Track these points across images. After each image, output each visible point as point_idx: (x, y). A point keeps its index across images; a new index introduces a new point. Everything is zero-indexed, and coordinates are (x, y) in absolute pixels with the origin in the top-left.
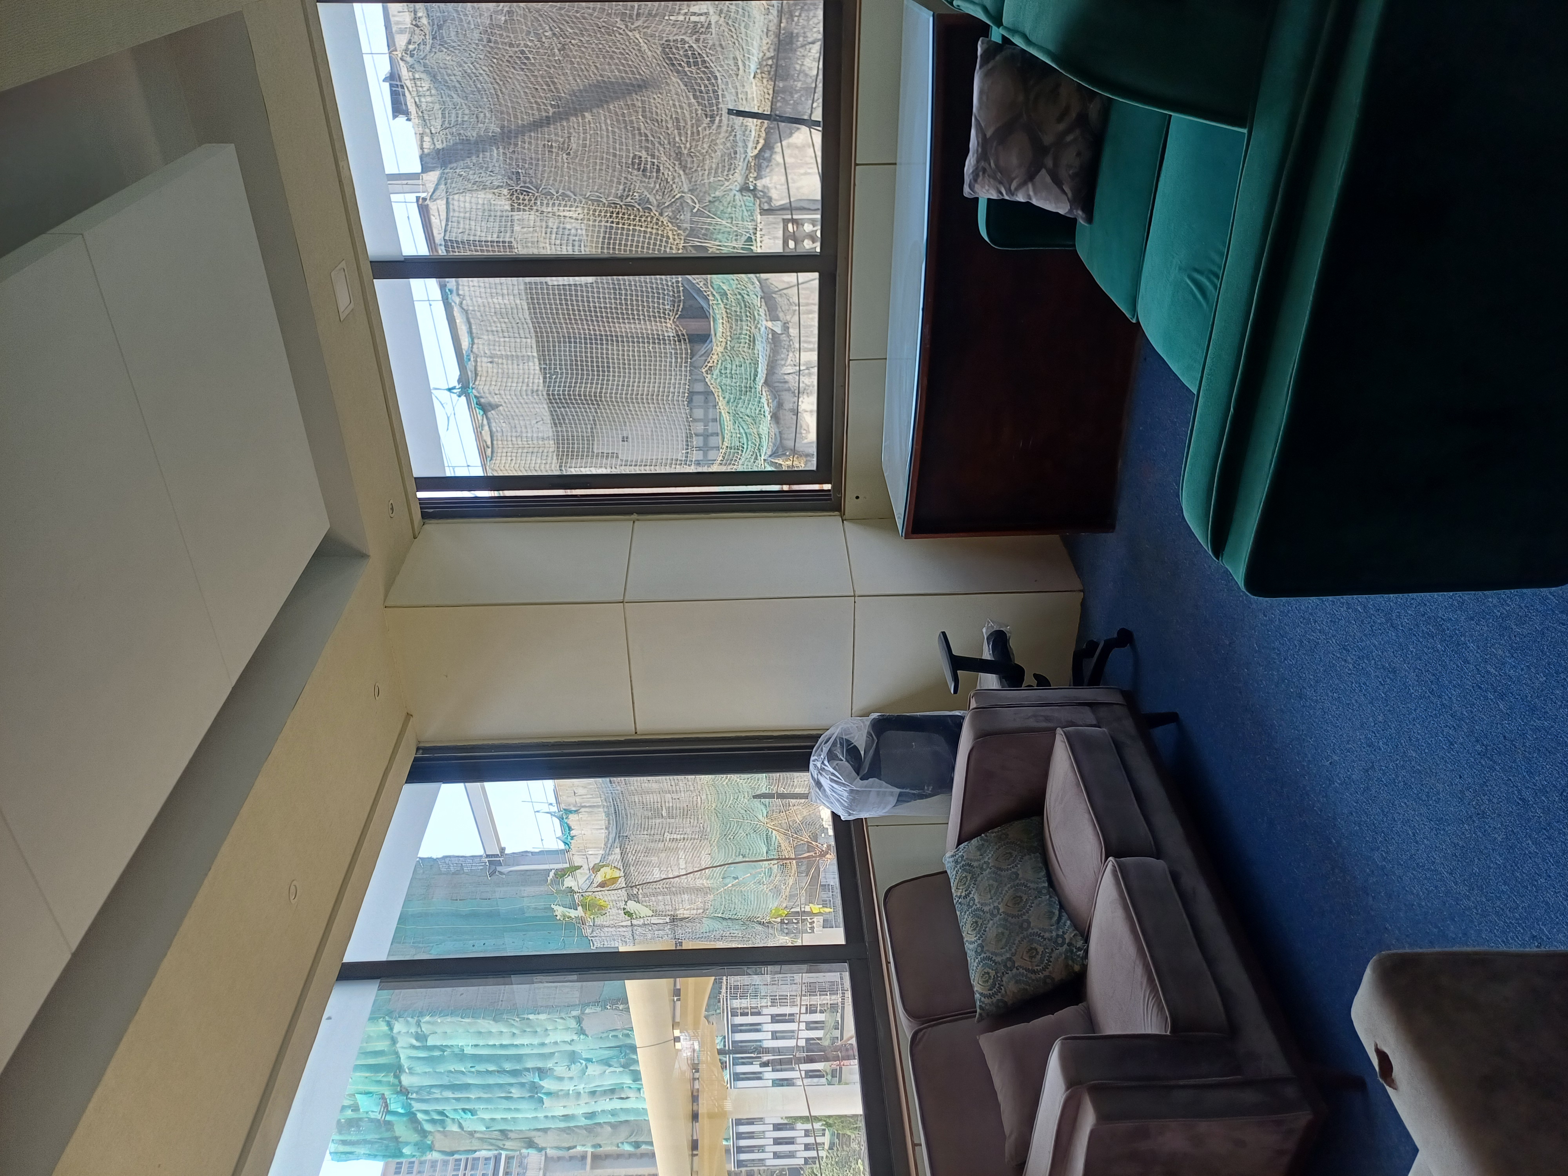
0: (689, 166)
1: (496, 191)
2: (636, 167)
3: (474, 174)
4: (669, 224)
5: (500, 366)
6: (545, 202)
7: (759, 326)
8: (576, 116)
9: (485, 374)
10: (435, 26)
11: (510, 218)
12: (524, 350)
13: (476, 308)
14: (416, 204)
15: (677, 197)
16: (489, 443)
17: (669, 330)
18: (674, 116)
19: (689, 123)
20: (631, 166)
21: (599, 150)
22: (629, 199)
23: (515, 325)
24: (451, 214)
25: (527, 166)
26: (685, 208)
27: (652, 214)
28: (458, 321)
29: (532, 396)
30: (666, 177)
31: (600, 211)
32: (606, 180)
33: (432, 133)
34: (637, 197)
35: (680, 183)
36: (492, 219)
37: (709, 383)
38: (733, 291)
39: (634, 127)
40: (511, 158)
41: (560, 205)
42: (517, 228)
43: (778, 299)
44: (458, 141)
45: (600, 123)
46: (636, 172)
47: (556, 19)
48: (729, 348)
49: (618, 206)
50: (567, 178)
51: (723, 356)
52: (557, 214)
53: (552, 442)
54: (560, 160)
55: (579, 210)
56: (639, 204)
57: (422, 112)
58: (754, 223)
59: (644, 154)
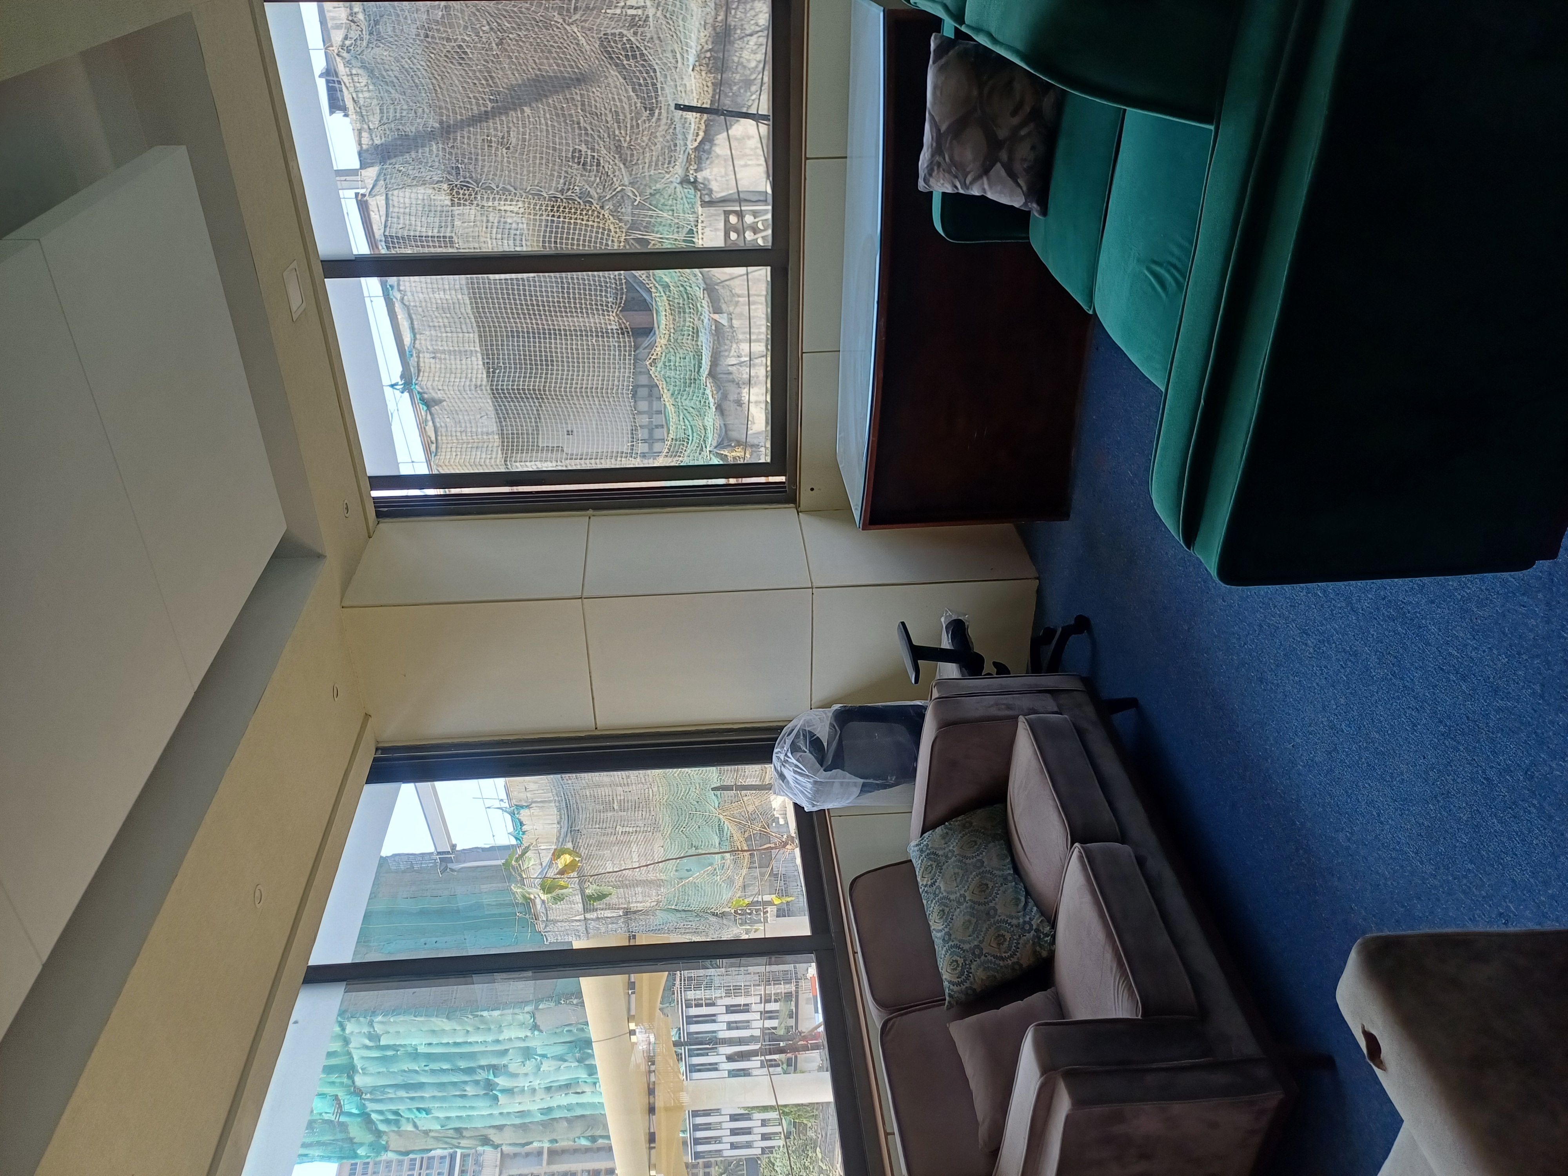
0: (629, 159)
1: (436, 186)
2: (576, 160)
3: (414, 169)
4: (610, 217)
5: (443, 361)
6: (485, 197)
7: (702, 317)
8: (515, 110)
9: (428, 369)
10: (372, 22)
11: (450, 213)
12: (466, 345)
13: (418, 304)
14: (355, 200)
15: (618, 190)
16: (433, 439)
17: (613, 323)
18: (613, 110)
19: (629, 116)
20: (571, 160)
21: (539, 144)
22: (570, 193)
23: (457, 320)
24: (391, 210)
25: (466, 161)
26: (626, 201)
27: (593, 208)
28: (399, 317)
29: (476, 391)
30: (607, 170)
31: (541, 205)
32: (546, 174)
33: (370, 129)
34: (578, 191)
35: (621, 177)
36: (432, 214)
37: (653, 376)
38: (675, 283)
39: (573, 121)
40: (451, 154)
41: (500, 199)
42: (457, 223)
43: (721, 291)
44: (396, 136)
45: (539, 117)
46: (576, 166)
47: (493, 14)
48: (672, 340)
49: (559, 200)
50: (507, 172)
51: (667, 348)
52: (498, 208)
53: (496, 437)
54: (500, 155)
55: (520, 204)
56: (580, 198)
57: (360, 108)
58: (695, 215)
59: (583, 148)
